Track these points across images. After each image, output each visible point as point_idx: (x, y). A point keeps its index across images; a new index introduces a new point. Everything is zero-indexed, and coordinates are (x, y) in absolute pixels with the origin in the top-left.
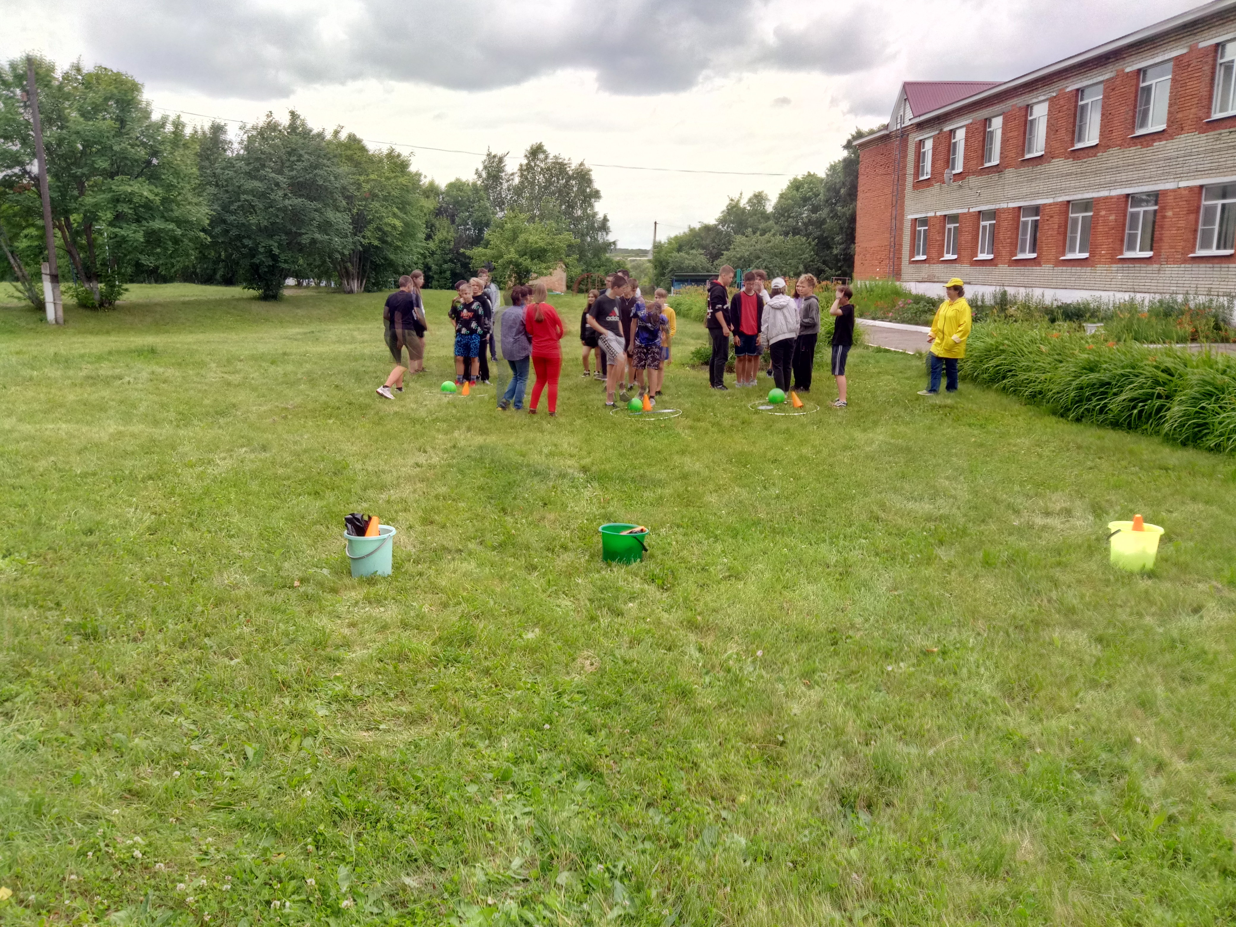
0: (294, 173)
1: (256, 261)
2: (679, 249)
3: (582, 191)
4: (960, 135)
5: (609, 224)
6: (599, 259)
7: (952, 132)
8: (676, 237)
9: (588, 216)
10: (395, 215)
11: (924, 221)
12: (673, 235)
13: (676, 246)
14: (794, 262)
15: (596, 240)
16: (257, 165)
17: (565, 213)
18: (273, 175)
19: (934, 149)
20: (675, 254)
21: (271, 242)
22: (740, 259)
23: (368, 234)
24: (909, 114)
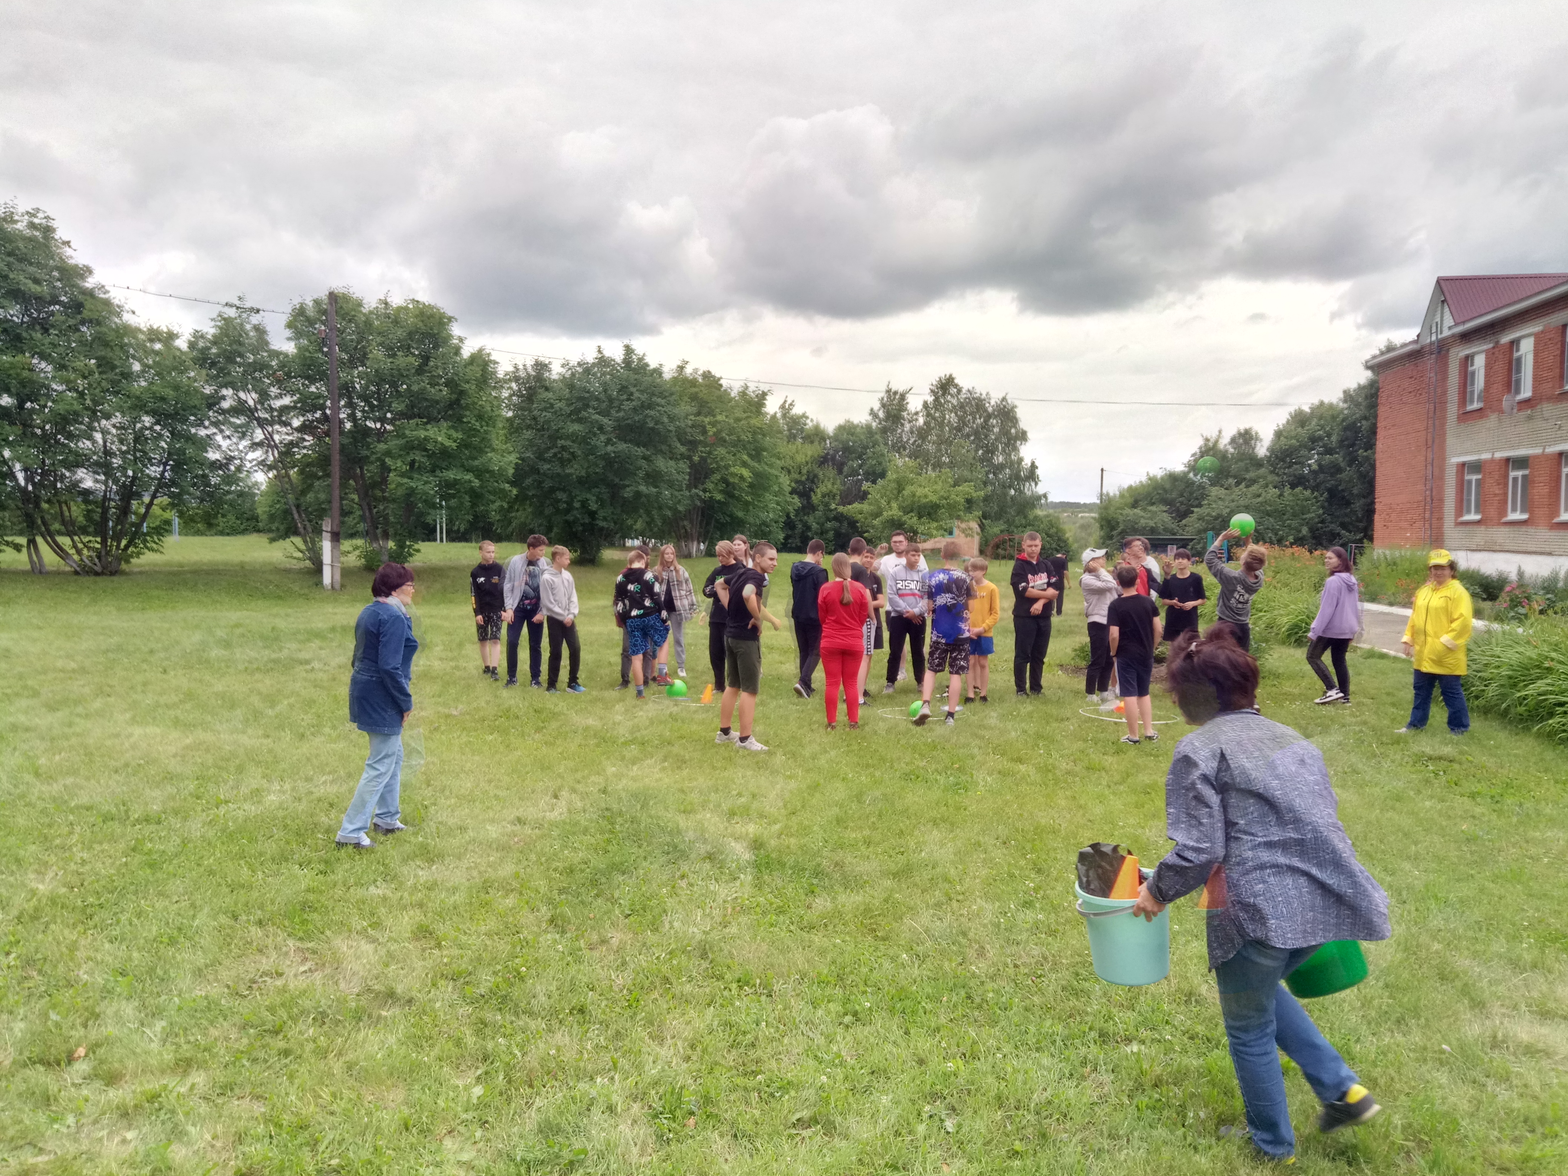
0: (621, 414)
1: (570, 518)
2: (1135, 505)
3: (1005, 432)
4: (1527, 347)
5: (1038, 472)
6: (1025, 517)
7: (1514, 344)
8: (1130, 488)
9: (1012, 463)
10: (745, 464)
11: (1476, 467)
12: (1126, 486)
13: (1130, 500)
14: (1295, 523)
15: (1021, 492)
16: (579, 405)
17: (981, 460)
18: (597, 417)
19: (1488, 366)
20: (1128, 511)
21: (589, 496)
22: (1216, 518)
23: (710, 486)
24: (1449, 321)
